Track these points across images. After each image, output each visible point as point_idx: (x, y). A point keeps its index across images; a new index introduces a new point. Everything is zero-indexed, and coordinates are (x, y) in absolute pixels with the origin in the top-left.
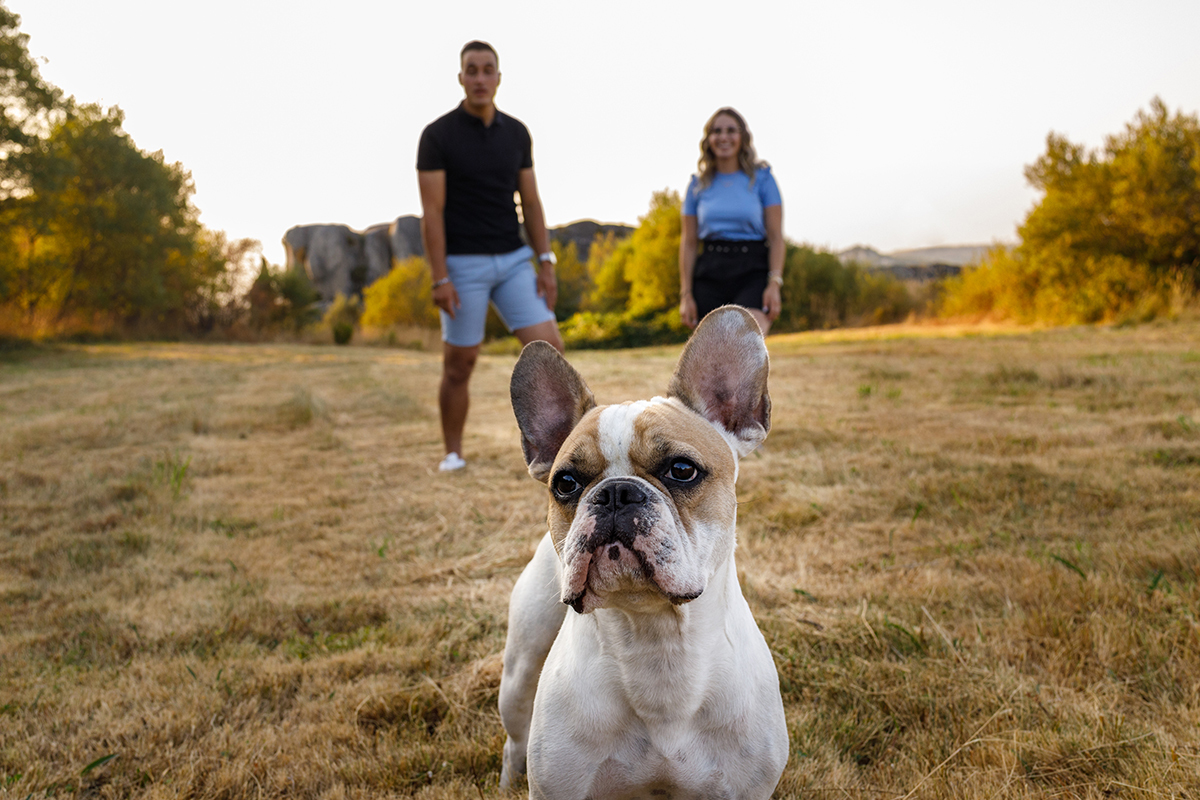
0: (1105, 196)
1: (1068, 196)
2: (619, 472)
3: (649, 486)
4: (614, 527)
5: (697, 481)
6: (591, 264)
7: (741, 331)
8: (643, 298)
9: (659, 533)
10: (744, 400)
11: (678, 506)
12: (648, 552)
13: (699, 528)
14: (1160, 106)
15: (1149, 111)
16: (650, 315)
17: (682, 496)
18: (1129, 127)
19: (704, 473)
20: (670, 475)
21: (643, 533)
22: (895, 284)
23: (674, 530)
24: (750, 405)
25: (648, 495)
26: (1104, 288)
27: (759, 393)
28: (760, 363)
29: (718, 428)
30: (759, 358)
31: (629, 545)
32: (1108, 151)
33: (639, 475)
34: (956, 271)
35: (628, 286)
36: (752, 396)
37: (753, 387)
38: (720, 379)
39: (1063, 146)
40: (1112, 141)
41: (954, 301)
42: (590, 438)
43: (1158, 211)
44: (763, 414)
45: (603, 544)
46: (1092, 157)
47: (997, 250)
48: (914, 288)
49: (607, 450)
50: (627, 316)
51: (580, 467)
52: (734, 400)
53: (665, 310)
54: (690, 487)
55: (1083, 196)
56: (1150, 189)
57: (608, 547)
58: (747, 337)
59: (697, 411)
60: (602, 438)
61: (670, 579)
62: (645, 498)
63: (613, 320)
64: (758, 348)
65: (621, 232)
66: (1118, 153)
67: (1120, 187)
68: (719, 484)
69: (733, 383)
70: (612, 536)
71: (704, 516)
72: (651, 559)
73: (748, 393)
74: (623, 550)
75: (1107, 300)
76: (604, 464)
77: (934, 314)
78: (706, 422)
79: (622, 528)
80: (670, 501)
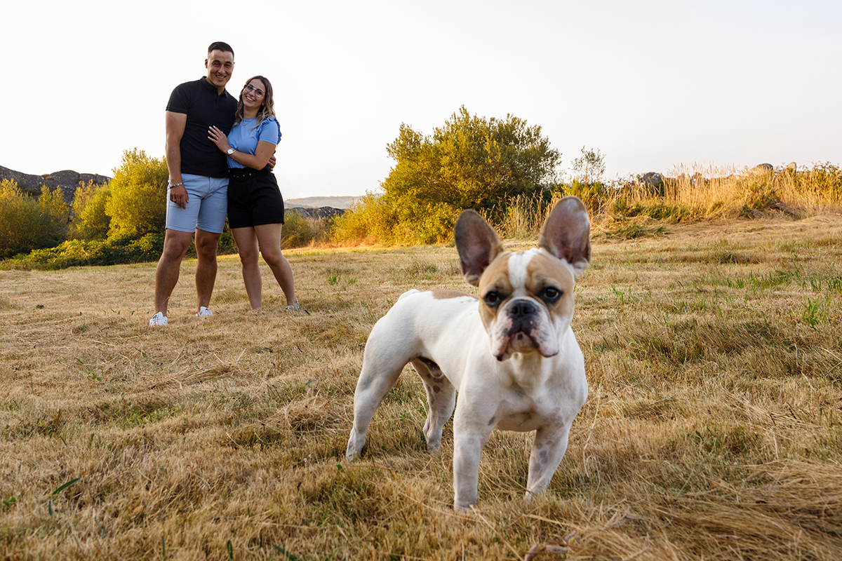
0: (437, 165)
1: (413, 164)
2: (520, 296)
3: (536, 303)
4: (521, 325)
5: (558, 298)
6: (76, 204)
7: (576, 210)
8: (120, 228)
9: (542, 328)
10: (577, 246)
11: (550, 310)
12: (537, 337)
13: (558, 320)
14: (465, 111)
15: (458, 114)
16: (125, 241)
17: (551, 306)
18: (447, 123)
19: (561, 293)
20: (545, 295)
21: (535, 328)
22: (301, 220)
23: (548, 326)
24: (580, 249)
25: (536, 308)
26: (437, 223)
27: (585, 244)
28: (585, 228)
29: (564, 262)
30: (585, 225)
31: (528, 333)
32: (436, 137)
33: (531, 296)
34: (341, 212)
35: (108, 219)
36: (581, 245)
37: (582, 240)
38: (565, 234)
39: (410, 133)
40: (438, 131)
41: (341, 231)
42: (504, 276)
43: (467, 176)
44: (586, 254)
45: (515, 333)
46: (427, 141)
47: (369, 199)
48: (312, 223)
49: (514, 282)
50: (108, 242)
51: (500, 291)
52: (571, 246)
53: (137, 237)
54: (554, 302)
55: (423, 164)
56: (462, 162)
57: (517, 334)
58: (579, 214)
59: (553, 254)
60: (511, 276)
61: (546, 349)
62: (535, 310)
63: (96, 245)
64: (584, 220)
65: (99, 180)
66: (441, 139)
67: (445, 160)
68: (567, 296)
69: (571, 237)
70: (520, 330)
71: (559, 313)
72: (538, 341)
73: (579, 243)
74: (525, 336)
75: (439, 229)
76: (512, 289)
77: (328, 240)
78: (557, 260)
79: (525, 325)
80: (546, 309)
